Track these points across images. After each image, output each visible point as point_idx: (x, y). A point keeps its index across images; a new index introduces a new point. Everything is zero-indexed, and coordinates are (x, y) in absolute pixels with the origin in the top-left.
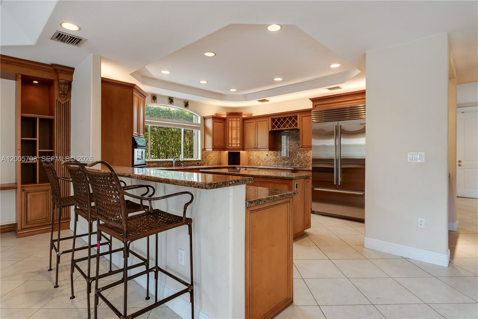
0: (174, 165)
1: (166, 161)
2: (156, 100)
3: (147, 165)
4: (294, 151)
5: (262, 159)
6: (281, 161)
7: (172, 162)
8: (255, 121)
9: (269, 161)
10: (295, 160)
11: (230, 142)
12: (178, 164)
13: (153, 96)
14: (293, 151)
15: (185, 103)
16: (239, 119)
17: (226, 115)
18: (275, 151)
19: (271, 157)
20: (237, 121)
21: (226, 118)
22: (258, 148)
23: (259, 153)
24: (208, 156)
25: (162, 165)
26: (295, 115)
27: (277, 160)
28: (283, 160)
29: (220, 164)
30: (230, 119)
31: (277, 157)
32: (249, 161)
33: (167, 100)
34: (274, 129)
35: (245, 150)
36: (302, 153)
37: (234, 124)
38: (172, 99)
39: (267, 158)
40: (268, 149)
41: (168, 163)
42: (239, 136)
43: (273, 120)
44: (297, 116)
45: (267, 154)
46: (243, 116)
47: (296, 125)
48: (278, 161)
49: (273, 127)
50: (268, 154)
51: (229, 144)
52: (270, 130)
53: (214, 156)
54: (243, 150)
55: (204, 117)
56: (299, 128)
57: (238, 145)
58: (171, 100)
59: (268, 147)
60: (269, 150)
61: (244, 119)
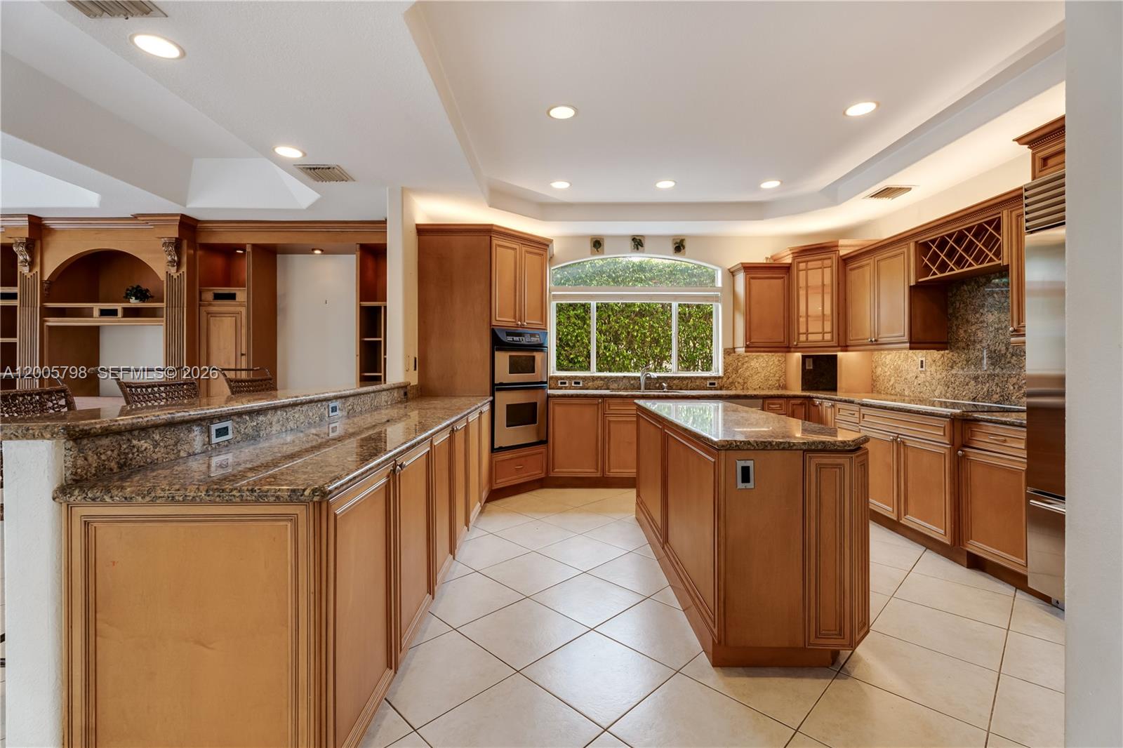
0: (643, 387)
1: (624, 377)
2: (601, 247)
3: (581, 385)
4: (1011, 350)
5: (908, 377)
6: (967, 385)
7: (639, 378)
8: (871, 261)
9: (927, 384)
10: (1014, 380)
11: (803, 330)
12: (657, 385)
13: (595, 240)
14: (1007, 349)
15: (675, 244)
16: (828, 262)
17: (791, 256)
18: (947, 351)
19: (933, 368)
20: (822, 268)
21: (791, 264)
22: (881, 340)
23: (899, 357)
24: (745, 366)
25: (616, 385)
26: (991, 215)
27: (953, 379)
28: (973, 382)
29: (785, 387)
30: (802, 266)
31: (954, 372)
33: (630, 244)
34: (928, 276)
35: (850, 348)
37: (817, 276)
38: (640, 240)
39: (921, 372)
40: (908, 345)
41: (632, 382)
42: (828, 311)
43: (923, 248)
44: (999, 218)
45: (920, 359)
46: (843, 252)
47: (1000, 252)
48: (957, 383)
49: (923, 270)
50: (924, 359)
51: (799, 334)
52: (912, 284)
54: (845, 348)
55: (732, 270)
56: (1007, 264)
57: (828, 337)
58: (638, 243)
59: (906, 338)
60: (911, 348)
61: (846, 261)
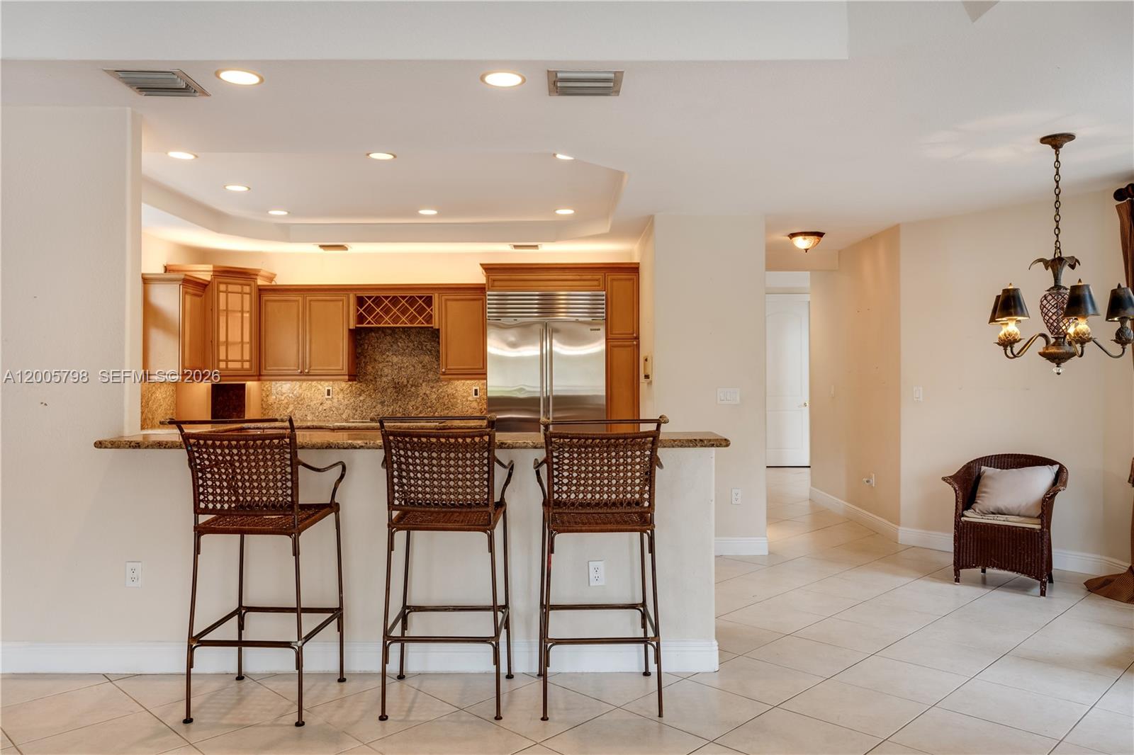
4: (411, 382)
5: (312, 404)
6: (374, 407)
8: (300, 299)
9: (334, 409)
10: (413, 403)
11: (222, 356)
14: (408, 382)
16: (247, 289)
17: (212, 273)
18: (354, 383)
19: (341, 396)
20: (242, 293)
21: (209, 282)
23: (300, 386)
26: (426, 294)
27: (361, 404)
28: (379, 406)
30: (222, 287)
31: (361, 398)
32: (265, 409)
34: (363, 324)
35: (263, 378)
36: (432, 387)
37: (234, 302)
39: (327, 399)
40: (347, 377)
42: (247, 338)
43: (360, 301)
44: (431, 297)
45: (327, 388)
46: (260, 282)
47: (429, 319)
48: (365, 407)
49: (361, 319)
50: (330, 388)
51: (219, 361)
52: (351, 327)
53: (164, 396)
54: (259, 376)
55: (147, 276)
56: (437, 327)
57: (247, 365)
59: (345, 371)
60: (349, 380)
61: (261, 291)
